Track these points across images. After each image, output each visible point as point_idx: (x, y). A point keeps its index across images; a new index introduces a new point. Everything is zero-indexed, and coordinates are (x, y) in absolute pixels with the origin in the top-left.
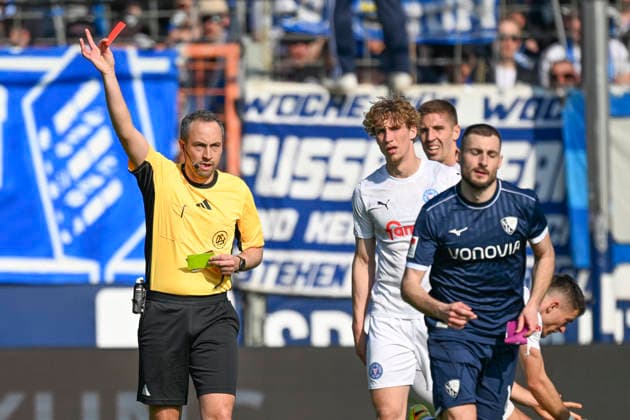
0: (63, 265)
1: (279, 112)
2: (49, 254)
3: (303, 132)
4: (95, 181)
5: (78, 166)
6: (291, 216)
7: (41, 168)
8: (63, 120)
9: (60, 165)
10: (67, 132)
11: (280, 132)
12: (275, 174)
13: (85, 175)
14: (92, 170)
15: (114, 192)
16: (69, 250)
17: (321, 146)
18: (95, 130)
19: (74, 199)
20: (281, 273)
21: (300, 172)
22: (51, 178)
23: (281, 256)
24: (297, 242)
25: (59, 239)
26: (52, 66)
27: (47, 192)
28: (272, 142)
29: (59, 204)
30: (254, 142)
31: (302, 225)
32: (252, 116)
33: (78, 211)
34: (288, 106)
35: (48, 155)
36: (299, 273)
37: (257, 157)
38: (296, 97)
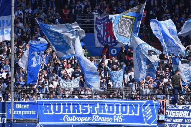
0: (146, 124)
1: (170, 108)
2: (144, 123)
3: (173, 110)
4: (149, 115)
5: (147, 113)
6: (171, 119)
7: (143, 114)
8: (146, 108)
9: (146, 113)
10: (146, 109)
11: (170, 110)
12: (169, 115)
13: (148, 114)
14: (149, 114)
15: (151, 116)
16: (146, 123)
17: (174, 111)
18: (149, 109)
19: (147, 117)
20: (170, 125)
21: (172, 114)
22: (144, 115)
23: (170, 124)
24: (172, 122)
25: (145, 121)
26: (145, 102)
27: (144, 116)
28: (169, 111)
29: (145, 117)
30: (167, 111)
31: (172, 120)
32: (167, 108)
33: (147, 118)
34: (171, 107)
35: (144, 112)
36: (172, 125)
37: (167, 112)
38: (172, 106)
